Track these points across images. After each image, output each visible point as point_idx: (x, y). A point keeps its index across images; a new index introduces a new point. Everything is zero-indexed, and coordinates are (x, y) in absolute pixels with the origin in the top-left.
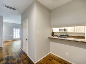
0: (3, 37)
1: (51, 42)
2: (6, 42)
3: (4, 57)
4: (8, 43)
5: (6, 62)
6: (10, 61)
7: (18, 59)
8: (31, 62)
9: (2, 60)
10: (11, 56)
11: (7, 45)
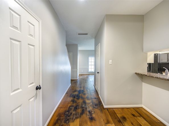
0: (78, 69)
1: (143, 83)
2: (81, 75)
3: (77, 89)
4: (83, 76)
5: (77, 94)
6: (81, 95)
7: (88, 96)
8: (101, 104)
9: (75, 91)
10: (82, 90)
11: (82, 79)
